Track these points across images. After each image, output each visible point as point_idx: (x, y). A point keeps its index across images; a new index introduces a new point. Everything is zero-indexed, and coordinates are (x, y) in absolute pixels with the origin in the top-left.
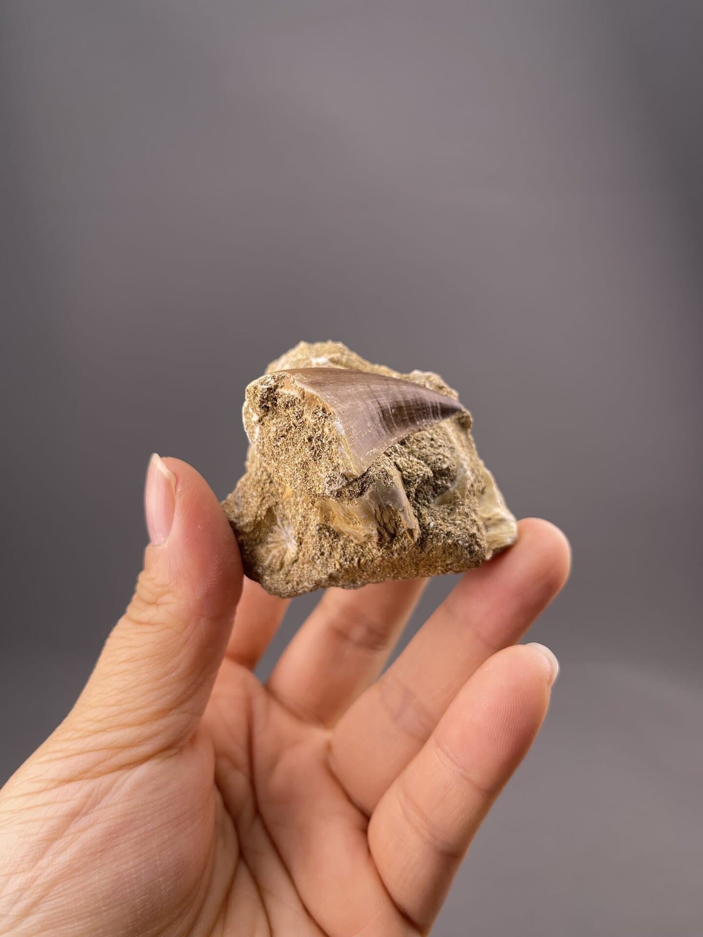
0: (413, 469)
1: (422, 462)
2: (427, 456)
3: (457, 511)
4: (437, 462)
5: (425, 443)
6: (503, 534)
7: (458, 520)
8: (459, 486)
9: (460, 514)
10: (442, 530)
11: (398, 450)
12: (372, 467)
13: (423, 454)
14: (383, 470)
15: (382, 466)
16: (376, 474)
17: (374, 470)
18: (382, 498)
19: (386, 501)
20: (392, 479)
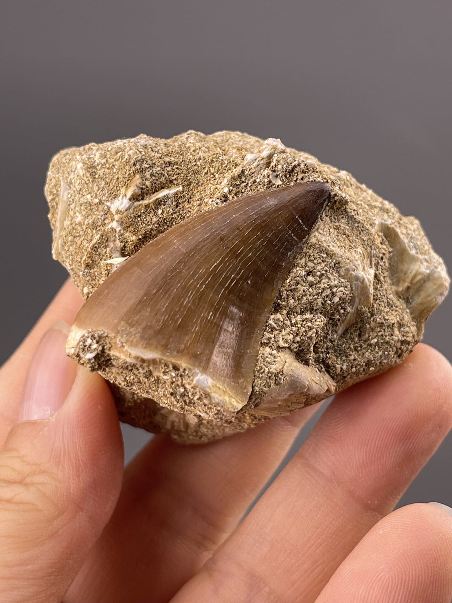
0: (301, 334)
1: (308, 316)
2: (311, 303)
3: (368, 326)
4: (326, 301)
5: (302, 288)
6: (429, 296)
7: (373, 338)
8: (360, 300)
9: (372, 330)
10: (360, 365)
11: (275, 325)
12: (256, 381)
13: (306, 305)
14: (270, 375)
15: (267, 369)
16: (264, 386)
17: (260, 382)
18: (280, 397)
19: (286, 394)
20: (283, 373)
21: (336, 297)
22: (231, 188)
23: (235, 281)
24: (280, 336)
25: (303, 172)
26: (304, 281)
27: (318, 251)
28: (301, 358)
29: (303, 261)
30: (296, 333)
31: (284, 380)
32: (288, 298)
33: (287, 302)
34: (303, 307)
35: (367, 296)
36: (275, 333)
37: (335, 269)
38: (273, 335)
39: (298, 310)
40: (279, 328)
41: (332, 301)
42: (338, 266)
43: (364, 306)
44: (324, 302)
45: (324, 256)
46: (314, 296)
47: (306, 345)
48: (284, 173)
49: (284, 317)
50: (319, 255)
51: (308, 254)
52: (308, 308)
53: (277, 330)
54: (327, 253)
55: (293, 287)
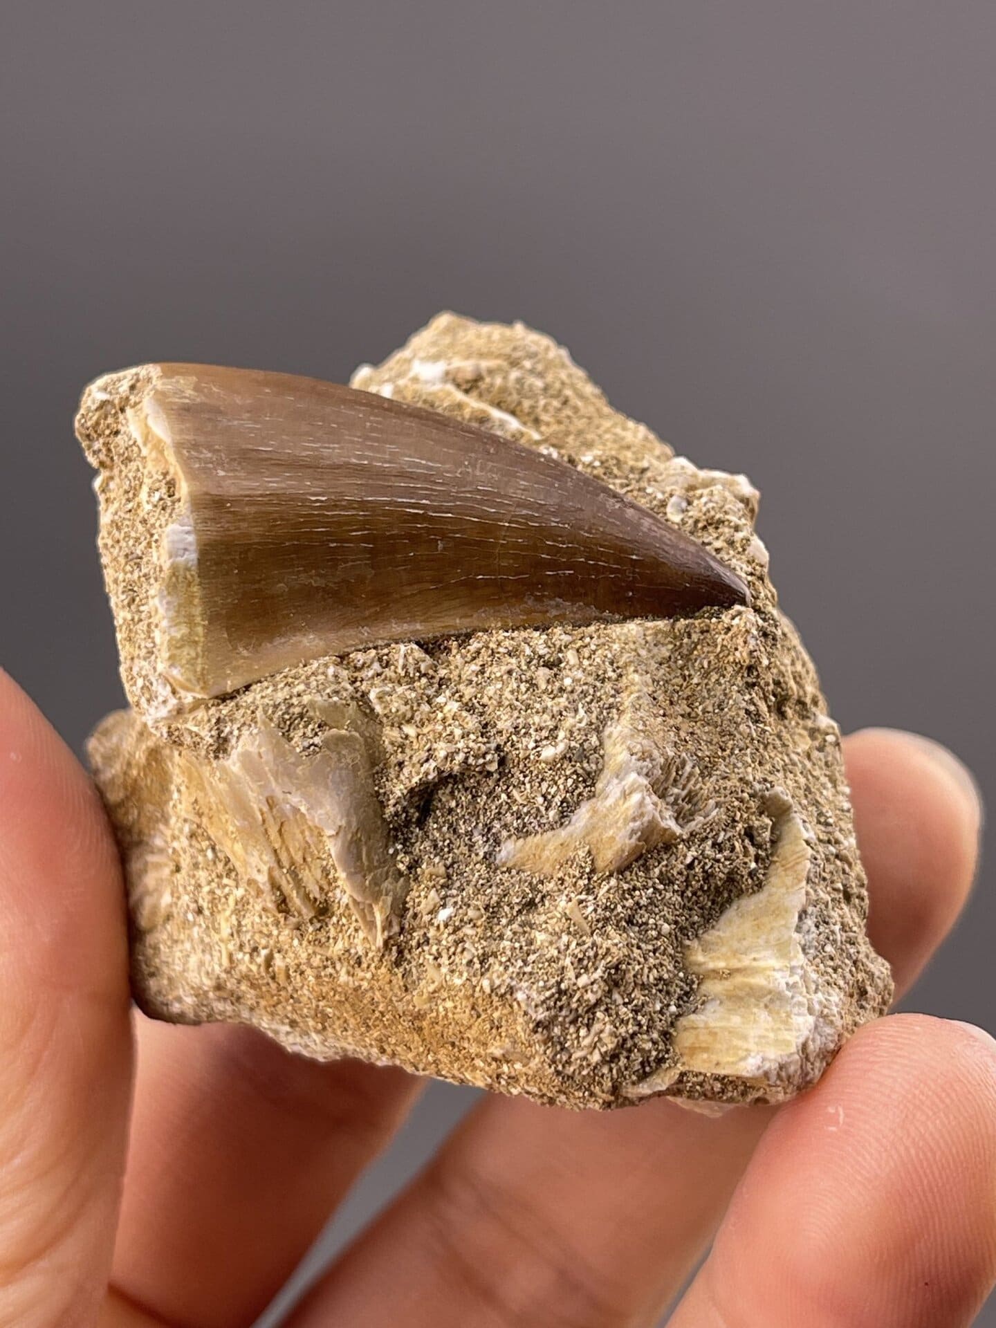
12: (264, 684)
18: (276, 780)
19: (290, 793)
20: (320, 733)
21: (553, 749)
22: (597, 464)
23: (421, 512)
24: (391, 685)
25: (731, 543)
26: (530, 662)
27: (609, 656)
28: (384, 779)
29: (566, 638)
30: (421, 719)
31: (309, 748)
32: (474, 658)
33: (466, 662)
34: (482, 698)
35: (612, 838)
36: (389, 672)
37: (605, 712)
38: (379, 670)
39: (468, 692)
40: (403, 674)
41: (539, 749)
42: (616, 717)
43: (589, 852)
44: (523, 731)
45: (610, 674)
46: (517, 700)
47: (415, 760)
48: (700, 514)
49: (431, 672)
50: (604, 662)
51: (588, 640)
52: (489, 710)
53: (396, 672)
54: (620, 676)
55: (502, 650)
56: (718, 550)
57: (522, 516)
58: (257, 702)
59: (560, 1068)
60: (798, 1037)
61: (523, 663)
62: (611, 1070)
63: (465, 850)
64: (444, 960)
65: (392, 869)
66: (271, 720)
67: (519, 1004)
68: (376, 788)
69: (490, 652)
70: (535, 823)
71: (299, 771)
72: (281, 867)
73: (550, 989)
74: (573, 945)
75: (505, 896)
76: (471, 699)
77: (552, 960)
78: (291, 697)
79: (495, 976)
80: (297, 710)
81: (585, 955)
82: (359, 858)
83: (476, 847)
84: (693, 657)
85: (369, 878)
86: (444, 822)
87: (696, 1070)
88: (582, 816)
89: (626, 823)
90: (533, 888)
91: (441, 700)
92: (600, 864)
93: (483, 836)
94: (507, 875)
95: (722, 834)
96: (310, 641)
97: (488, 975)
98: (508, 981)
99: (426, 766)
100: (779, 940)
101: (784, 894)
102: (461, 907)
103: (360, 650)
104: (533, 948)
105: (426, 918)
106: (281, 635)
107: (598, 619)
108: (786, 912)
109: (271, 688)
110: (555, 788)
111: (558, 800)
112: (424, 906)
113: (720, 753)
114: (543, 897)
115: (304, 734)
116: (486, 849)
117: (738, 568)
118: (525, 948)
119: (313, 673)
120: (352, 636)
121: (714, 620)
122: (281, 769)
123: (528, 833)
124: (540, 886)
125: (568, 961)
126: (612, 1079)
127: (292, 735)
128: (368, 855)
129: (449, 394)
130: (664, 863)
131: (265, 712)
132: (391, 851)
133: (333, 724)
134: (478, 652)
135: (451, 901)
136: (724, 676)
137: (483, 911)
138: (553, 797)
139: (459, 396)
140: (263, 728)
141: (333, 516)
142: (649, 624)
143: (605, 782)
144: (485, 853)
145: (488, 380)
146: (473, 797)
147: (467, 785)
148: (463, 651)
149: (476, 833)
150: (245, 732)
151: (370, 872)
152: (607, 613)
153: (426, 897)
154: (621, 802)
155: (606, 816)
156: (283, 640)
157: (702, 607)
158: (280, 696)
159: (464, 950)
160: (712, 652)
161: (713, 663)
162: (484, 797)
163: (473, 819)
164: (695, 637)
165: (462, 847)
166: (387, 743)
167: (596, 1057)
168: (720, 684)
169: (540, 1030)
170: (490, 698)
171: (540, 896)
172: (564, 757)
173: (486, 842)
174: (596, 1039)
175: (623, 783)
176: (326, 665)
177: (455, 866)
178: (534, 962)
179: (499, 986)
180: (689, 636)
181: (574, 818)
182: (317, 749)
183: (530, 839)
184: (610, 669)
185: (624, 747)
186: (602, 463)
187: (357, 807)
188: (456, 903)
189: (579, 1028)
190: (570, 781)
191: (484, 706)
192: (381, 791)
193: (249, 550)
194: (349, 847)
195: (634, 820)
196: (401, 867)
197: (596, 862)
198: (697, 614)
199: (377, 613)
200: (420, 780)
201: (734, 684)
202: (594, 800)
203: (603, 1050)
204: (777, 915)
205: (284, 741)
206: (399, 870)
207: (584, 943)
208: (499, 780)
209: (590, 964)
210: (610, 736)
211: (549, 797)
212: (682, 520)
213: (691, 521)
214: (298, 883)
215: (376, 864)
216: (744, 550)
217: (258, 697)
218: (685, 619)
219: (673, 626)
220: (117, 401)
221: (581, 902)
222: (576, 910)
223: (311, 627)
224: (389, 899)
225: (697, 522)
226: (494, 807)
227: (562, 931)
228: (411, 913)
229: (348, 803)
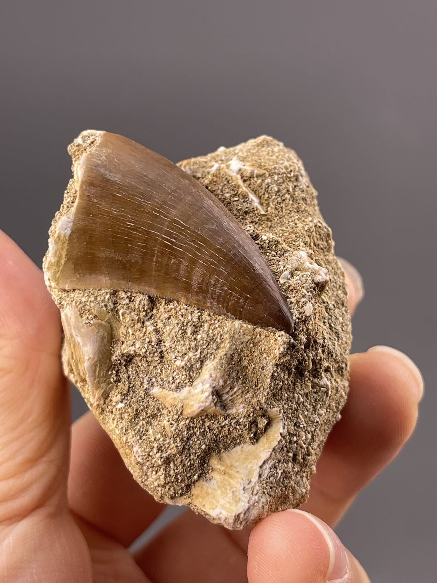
18: (74, 329)
19: (78, 336)
20: (94, 319)
21: (181, 362)
22: (267, 242)
24: (130, 310)
25: (298, 302)
26: (189, 322)
27: (222, 332)
28: (116, 345)
29: (208, 318)
30: (137, 328)
31: (88, 323)
32: (168, 311)
33: (165, 312)
34: (164, 329)
35: (192, 405)
36: (131, 305)
37: (209, 355)
38: (128, 302)
39: (160, 325)
40: (137, 307)
41: (176, 359)
42: (212, 358)
43: (182, 407)
44: (173, 350)
45: (218, 340)
46: (176, 336)
47: (128, 343)
48: (293, 284)
49: (149, 311)
50: (218, 334)
51: (216, 322)
52: (164, 335)
53: (135, 306)
54: (223, 342)
55: (180, 312)
56: (291, 303)
57: (209, 261)
58: (75, 298)
59: (143, 480)
60: (238, 510)
61: (185, 322)
62: (162, 490)
63: (139, 383)
64: (115, 421)
65: (108, 380)
66: (77, 307)
67: (134, 452)
68: (111, 348)
69: (176, 311)
70: (167, 385)
71: (83, 330)
72: (72, 358)
73: (145, 452)
74: (161, 439)
75: (146, 408)
76: (160, 328)
77: (151, 442)
78: (87, 301)
79: (129, 438)
80: (88, 307)
81: (164, 445)
82: (95, 371)
83: (144, 384)
84: (259, 344)
85: (97, 380)
86: (135, 370)
87: (195, 504)
88: (185, 391)
89: (199, 403)
90: (158, 409)
91: (148, 323)
92: (185, 413)
93: (148, 381)
94: (152, 400)
95: (242, 419)
96: (105, 280)
97: (126, 436)
98: (132, 442)
99: (131, 347)
100: (252, 468)
101: (262, 451)
102: (127, 405)
103: (124, 291)
104: (147, 433)
105: (114, 404)
106: (95, 274)
107: (225, 315)
108: (260, 458)
109: (82, 295)
110: (178, 376)
111: (177, 381)
112: (114, 399)
113: (254, 387)
114: (161, 415)
115: (88, 317)
116: (147, 386)
117: (294, 314)
118: (144, 432)
119: (100, 295)
120: (124, 284)
121: (272, 334)
122: (76, 327)
123: (164, 388)
124: (161, 410)
125: (156, 445)
126: (161, 493)
127: (83, 316)
128: (99, 372)
129: (237, 179)
130: (213, 422)
131: (76, 303)
132: (110, 373)
133: (99, 318)
134: (171, 309)
135: (125, 401)
136: (269, 357)
137: (135, 411)
138: (176, 379)
139: (240, 182)
140: (73, 309)
141: (134, 234)
142: (245, 325)
143: (197, 383)
144: (147, 388)
145: (255, 179)
146: (148, 365)
147: (148, 359)
148: (166, 306)
149: (145, 379)
150: (68, 307)
151: (98, 378)
152: (229, 314)
153: (116, 396)
154: (200, 393)
155: (193, 396)
156: (96, 276)
157: (269, 326)
158: (84, 299)
159: (121, 422)
160: (268, 345)
161: (266, 350)
162: (152, 367)
163: (145, 374)
164: (262, 337)
165: (138, 382)
166: (120, 332)
167: (156, 484)
168: (266, 359)
169: (139, 464)
170: (166, 331)
171: (160, 413)
172: (183, 367)
173: (148, 384)
174: (158, 477)
175: (204, 386)
176: (107, 293)
177: (134, 388)
178: (144, 439)
179: (129, 442)
180: (260, 335)
181: (182, 390)
182: (91, 325)
183: (164, 390)
184: (219, 338)
185: (209, 372)
186: (269, 242)
187: (100, 352)
188: (126, 403)
189: (153, 471)
190: (183, 377)
191: (164, 333)
192: (113, 349)
193: (94, 236)
194: (92, 366)
195: (203, 402)
196: (112, 380)
197: (184, 411)
198: (266, 328)
199: (138, 278)
200: (127, 352)
201: (271, 362)
202: (191, 387)
203: (159, 483)
204: (255, 458)
205: (79, 317)
206: (111, 381)
207: (166, 441)
208: (159, 363)
209: (165, 450)
210: (206, 365)
211: (175, 379)
212: (285, 283)
213: (288, 285)
214: (77, 367)
215: (101, 376)
216: (302, 307)
217: (76, 296)
218: (261, 328)
219: (254, 329)
220: (84, 146)
221: (172, 424)
222: (168, 426)
223: (109, 274)
224: (102, 391)
225: (289, 286)
226: (155, 372)
227: (160, 432)
228: (109, 399)
229: (96, 350)
